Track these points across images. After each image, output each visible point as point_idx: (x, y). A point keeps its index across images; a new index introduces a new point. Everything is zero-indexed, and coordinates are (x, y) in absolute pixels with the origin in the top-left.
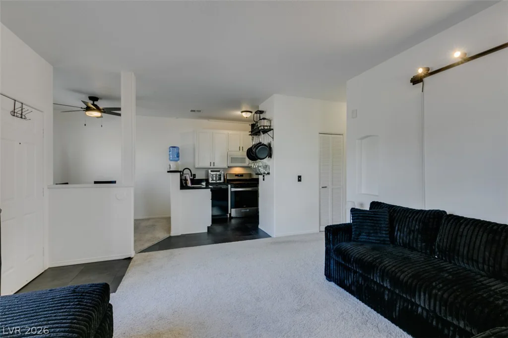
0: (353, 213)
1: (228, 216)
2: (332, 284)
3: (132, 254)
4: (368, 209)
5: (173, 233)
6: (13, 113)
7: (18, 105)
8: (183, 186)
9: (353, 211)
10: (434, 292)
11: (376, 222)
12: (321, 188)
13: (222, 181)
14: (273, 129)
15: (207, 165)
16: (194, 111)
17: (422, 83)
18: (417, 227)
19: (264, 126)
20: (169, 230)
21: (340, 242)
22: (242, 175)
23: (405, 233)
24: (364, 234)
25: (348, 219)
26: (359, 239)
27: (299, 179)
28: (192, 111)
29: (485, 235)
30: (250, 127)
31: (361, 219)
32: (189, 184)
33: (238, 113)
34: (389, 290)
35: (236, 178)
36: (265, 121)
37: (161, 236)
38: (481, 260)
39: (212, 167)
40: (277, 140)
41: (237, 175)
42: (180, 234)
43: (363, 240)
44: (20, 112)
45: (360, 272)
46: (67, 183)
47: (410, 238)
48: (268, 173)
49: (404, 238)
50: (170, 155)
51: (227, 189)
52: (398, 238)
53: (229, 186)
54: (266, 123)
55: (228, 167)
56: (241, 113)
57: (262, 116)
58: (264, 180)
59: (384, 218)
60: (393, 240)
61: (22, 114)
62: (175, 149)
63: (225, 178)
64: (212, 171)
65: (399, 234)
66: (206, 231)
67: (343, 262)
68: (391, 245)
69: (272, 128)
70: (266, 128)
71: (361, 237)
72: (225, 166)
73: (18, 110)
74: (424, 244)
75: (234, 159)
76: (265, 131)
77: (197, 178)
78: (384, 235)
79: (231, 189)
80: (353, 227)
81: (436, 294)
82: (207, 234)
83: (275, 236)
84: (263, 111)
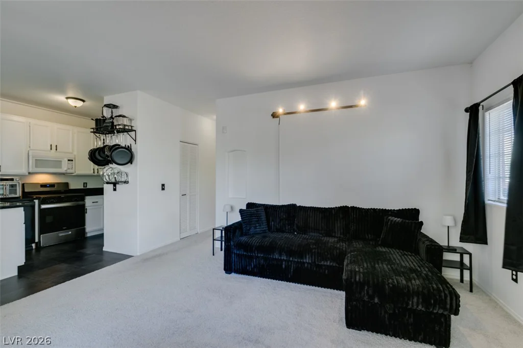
0: (241, 213)
1: (34, 247)
4: (245, 208)
9: (242, 211)
12: (181, 195)
13: (19, 193)
14: (135, 131)
17: (278, 119)
19: (125, 125)
23: (277, 222)
24: (252, 228)
27: (163, 187)
29: (320, 215)
33: (61, 98)
34: (285, 261)
35: (44, 189)
36: (125, 119)
38: (321, 228)
41: (43, 186)
45: (262, 255)
47: (280, 225)
48: (126, 182)
49: (277, 226)
51: (34, 206)
52: (273, 226)
53: (36, 201)
54: (125, 121)
55: (29, 173)
56: (66, 100)
57: (116, 112)
58: (113, 190)
60: (270, 229)
69: (134, 128)
70: (127, 127)
72: (24, 171)
74: (289, 227)
75: (40, 162)
76: (125, 130)
79: (40, 206)
80: (244, 224)
82: (17, 277)
83: (138, 254)
84: (117, 106)
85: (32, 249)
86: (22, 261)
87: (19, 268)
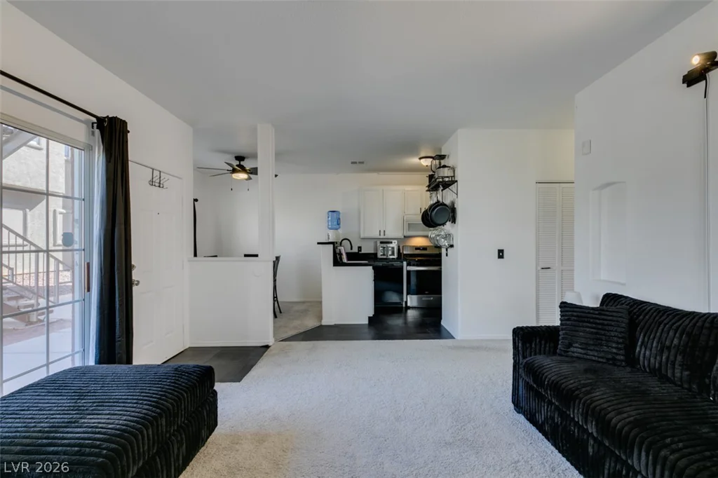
0: (563, 309)
1: (404, 306)
2: (521, 418)
3: (270, 341)
5: (325, 322)
6: (152, 183)
7: (156, 173)
8: (337, 262)
9: (564, 306)
10: (663, 453)
11: (600, 327)
12: (539, 268)
13: (395, 256)
14: (457, 181)
15: (376, 234)
16: (355, 163)
18: (676, 341)
19: (443, 178)
20: (320, 318)
21: (535, 354)
22: (425, 248)
23: (654, 351)
24: (577, 345)
25: (554, 320)
26: (570, 353)
27: (501, 254)
28: (353, 163)
30: (428, 178)
31: (575, 321)
32: (345, 260)
33: (415, 160)
34: (595, 439)
35: (418, 252)
36: (446, 169)
37: (311, 323)
39: (382, 236)
40: (461, 197)
41: (417, 248)
42: (333, 324)
43: (576, 355)
44: (158, 181)
45: (557, 403)
46: (216, 256)
47: (661, 361)
48: (452, 246)
49: (652, 360)
50: (328, 222)
51: (402, 267)
52: (641, 358)
53: (405, 263)
54: (446, 172)
55: (404, 237)
56: (419, 160)
57: (443, 163)
58: (447, 255)
59: (617, 321)
60: (632, 361)
61: (160, 183)
62: (335, 214)
63: (401, 252)
64: (381, 243)
65: (643, 350)
66: (366, 322)
67: (535, 386)
68: (628, 369)
69: (456, 179)
70: (447, 179)
71: (572, 349)
72: (400, 235)
73: (156, 180)
74: (687, 373)
75: (411, 226)
76: (446, 185)
77: (363, 252)
78: (614, 349)
79: (406, 268)
80: (561, 333)
81: (665, 458)
82: (367, 326)
83: (459, 338)
84: (445, 156)
85: (402, 307)
86: (371, 313)
87: (370, 318)
